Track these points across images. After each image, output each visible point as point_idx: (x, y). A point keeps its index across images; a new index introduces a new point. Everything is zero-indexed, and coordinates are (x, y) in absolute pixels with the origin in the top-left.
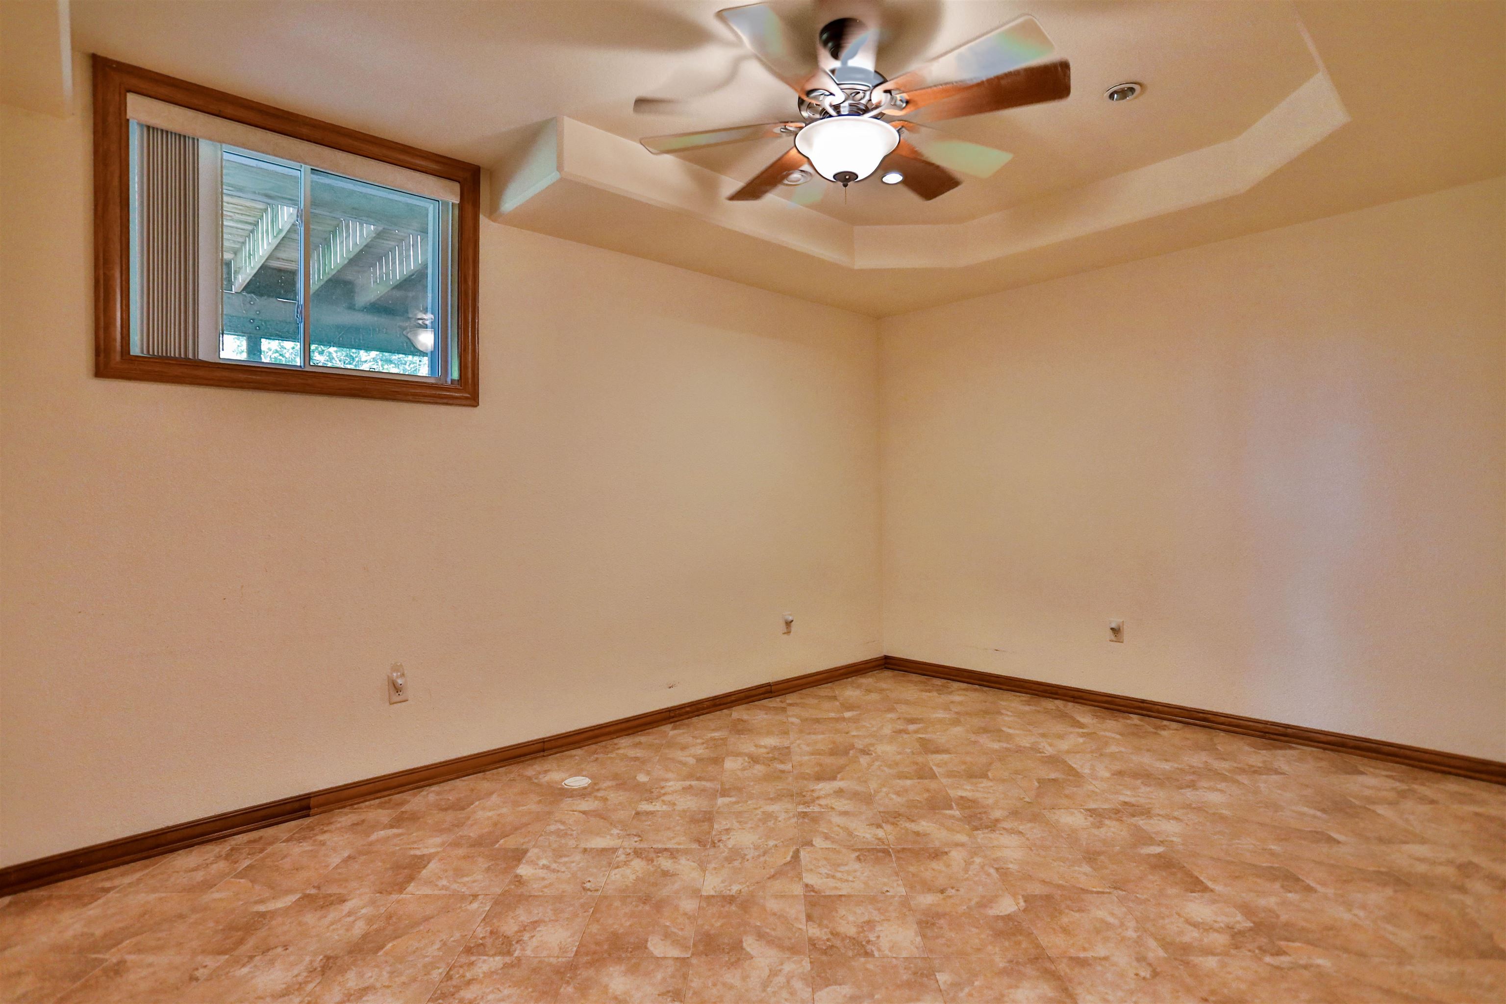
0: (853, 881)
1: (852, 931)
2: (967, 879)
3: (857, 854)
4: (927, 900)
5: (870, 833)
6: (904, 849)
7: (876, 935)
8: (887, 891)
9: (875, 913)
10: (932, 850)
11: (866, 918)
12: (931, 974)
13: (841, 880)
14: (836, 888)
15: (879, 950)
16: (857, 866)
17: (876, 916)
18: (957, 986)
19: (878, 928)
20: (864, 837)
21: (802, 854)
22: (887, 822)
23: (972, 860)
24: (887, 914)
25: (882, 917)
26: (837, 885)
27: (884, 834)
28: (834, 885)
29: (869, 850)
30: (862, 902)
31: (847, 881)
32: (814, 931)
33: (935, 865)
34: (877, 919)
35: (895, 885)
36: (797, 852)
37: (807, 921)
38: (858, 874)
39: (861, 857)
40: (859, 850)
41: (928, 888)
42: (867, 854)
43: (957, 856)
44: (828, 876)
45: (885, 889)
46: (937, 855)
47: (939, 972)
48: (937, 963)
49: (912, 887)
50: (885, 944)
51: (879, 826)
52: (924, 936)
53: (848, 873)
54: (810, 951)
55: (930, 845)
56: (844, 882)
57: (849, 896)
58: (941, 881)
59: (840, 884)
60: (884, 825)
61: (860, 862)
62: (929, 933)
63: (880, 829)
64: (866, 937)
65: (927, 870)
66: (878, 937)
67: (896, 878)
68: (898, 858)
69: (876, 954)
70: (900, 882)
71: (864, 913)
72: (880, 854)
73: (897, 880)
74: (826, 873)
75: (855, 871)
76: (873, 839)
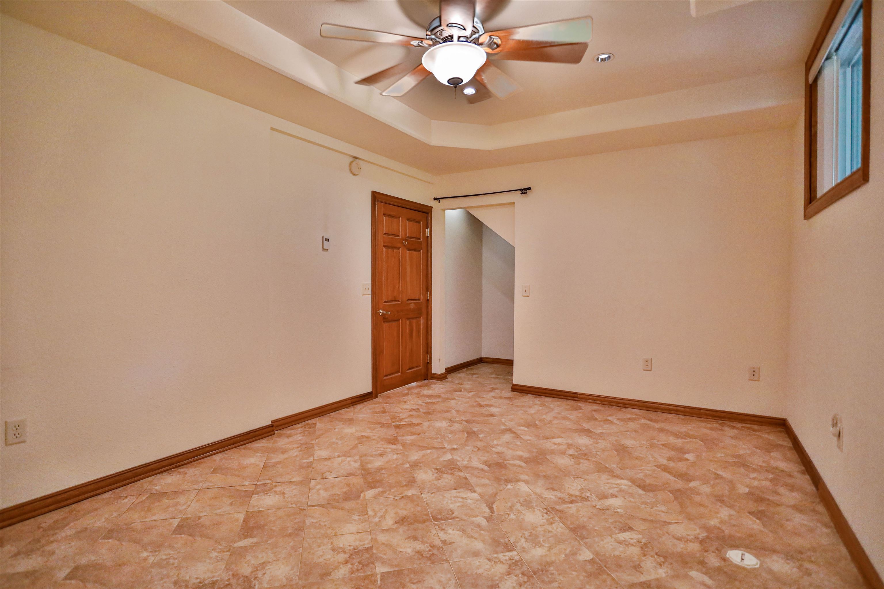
0: (451, 497)
1: (445, 476)
2: (387, 506)
3: (454, 515)
4: (410, 492)
5: (449, 534)
6: (424, 522)
7: (434, 476)
8: (431, 494)
9: (436, 484)
10: (406, 524)
11: (440, 481)
12: (411, 466)
13: (458, 497)
14: (459, 492)
15: (432, 471)
16: (451, 506)
17: (436, 482)
18: (402, 464)
19: (434, 478)
20: (453, 530)
21: (488, 510)
22: (439, 548)
23: (380, 519)
24: (430, 483)
25: (432, 482)
26: (459, 494)
27: (440, 535)
28: (460, 494)
29: (447, 519)
30: (443, 487)
31: (454, 497)
32: (461, 474)
33: (404, 513)
34: (435, 481)
35: (428, 498)
36: (492, 511)
37: (466, 477)
38: (449, 502)
39: (451, 513)
40: (454, 518)
41: (410, 498)
42: (448, 516)
43: (389, 522)
44: (466, 498)
45: (433, 495)
46: (402, 520)
47: (408, 467)
48: (409, 470)
49: (418, 497)
50: (430, 473)
51: (444, 542)
52: (414, 477)
53: (455, 502)
54: (460, 468)
55: (406, 528)
56: (456, 496)
57: (451, 489)
58: (402, 503)
59: (458, 495)
60: (441, 545)
61: (450, 509)
62: (411, 479)
63: (443, 539)
64: (438, 474)
65: (409, 509)
66: (433, 475)
67: (427, 502)
68: (427, 515)
69: (433, 470)
70: (425, 500)
71: (441, 483)
72: (439, 517)
73: (427, 500)
74: (468, 500)
75: (451, 503)
76: (446, 529)
